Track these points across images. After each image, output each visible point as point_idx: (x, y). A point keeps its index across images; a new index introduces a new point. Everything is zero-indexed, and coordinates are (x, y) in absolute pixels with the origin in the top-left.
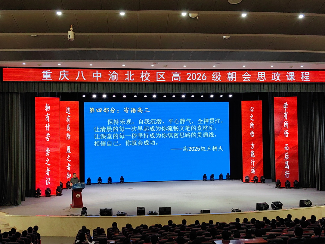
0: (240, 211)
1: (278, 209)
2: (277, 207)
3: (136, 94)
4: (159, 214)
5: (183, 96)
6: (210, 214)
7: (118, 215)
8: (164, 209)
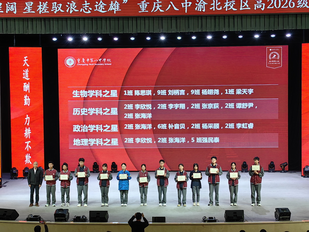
0: (215, 221)
1: (284, 219)
2: (281, 218)
3: (132, 35)
4: (89, 220)
5: (209, 37)
6: (166, 223)
7: (28, 219)
8: (97, 214)
